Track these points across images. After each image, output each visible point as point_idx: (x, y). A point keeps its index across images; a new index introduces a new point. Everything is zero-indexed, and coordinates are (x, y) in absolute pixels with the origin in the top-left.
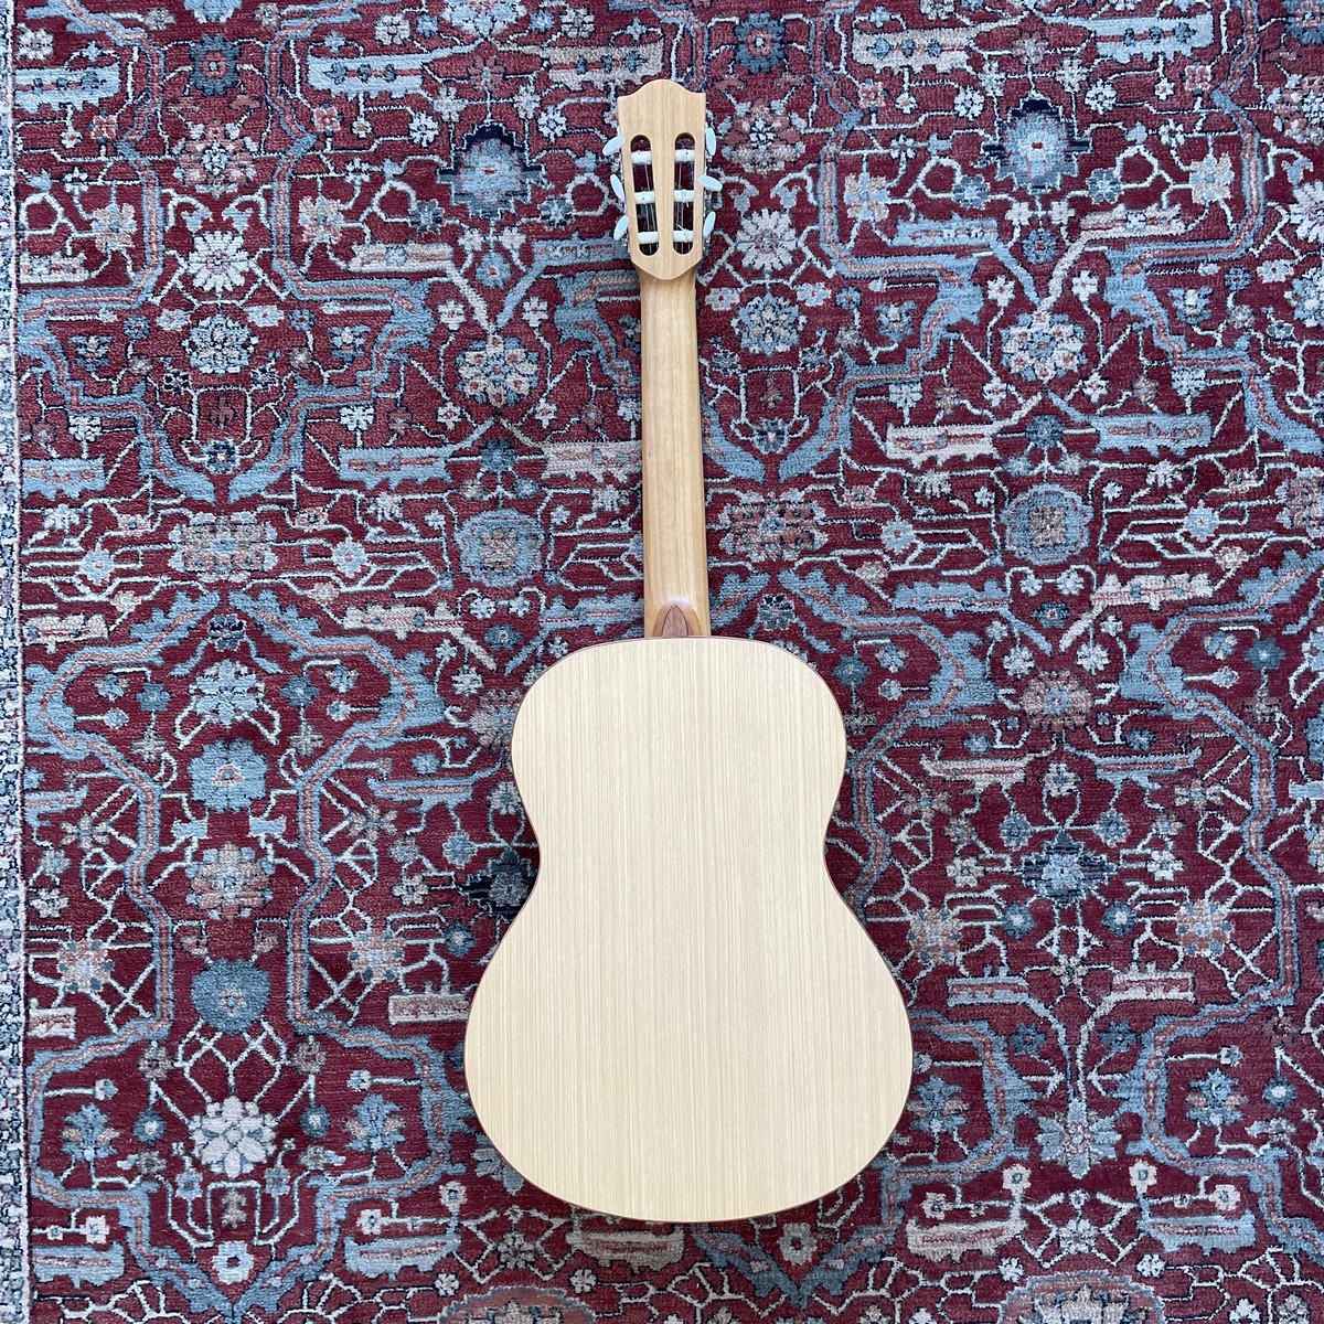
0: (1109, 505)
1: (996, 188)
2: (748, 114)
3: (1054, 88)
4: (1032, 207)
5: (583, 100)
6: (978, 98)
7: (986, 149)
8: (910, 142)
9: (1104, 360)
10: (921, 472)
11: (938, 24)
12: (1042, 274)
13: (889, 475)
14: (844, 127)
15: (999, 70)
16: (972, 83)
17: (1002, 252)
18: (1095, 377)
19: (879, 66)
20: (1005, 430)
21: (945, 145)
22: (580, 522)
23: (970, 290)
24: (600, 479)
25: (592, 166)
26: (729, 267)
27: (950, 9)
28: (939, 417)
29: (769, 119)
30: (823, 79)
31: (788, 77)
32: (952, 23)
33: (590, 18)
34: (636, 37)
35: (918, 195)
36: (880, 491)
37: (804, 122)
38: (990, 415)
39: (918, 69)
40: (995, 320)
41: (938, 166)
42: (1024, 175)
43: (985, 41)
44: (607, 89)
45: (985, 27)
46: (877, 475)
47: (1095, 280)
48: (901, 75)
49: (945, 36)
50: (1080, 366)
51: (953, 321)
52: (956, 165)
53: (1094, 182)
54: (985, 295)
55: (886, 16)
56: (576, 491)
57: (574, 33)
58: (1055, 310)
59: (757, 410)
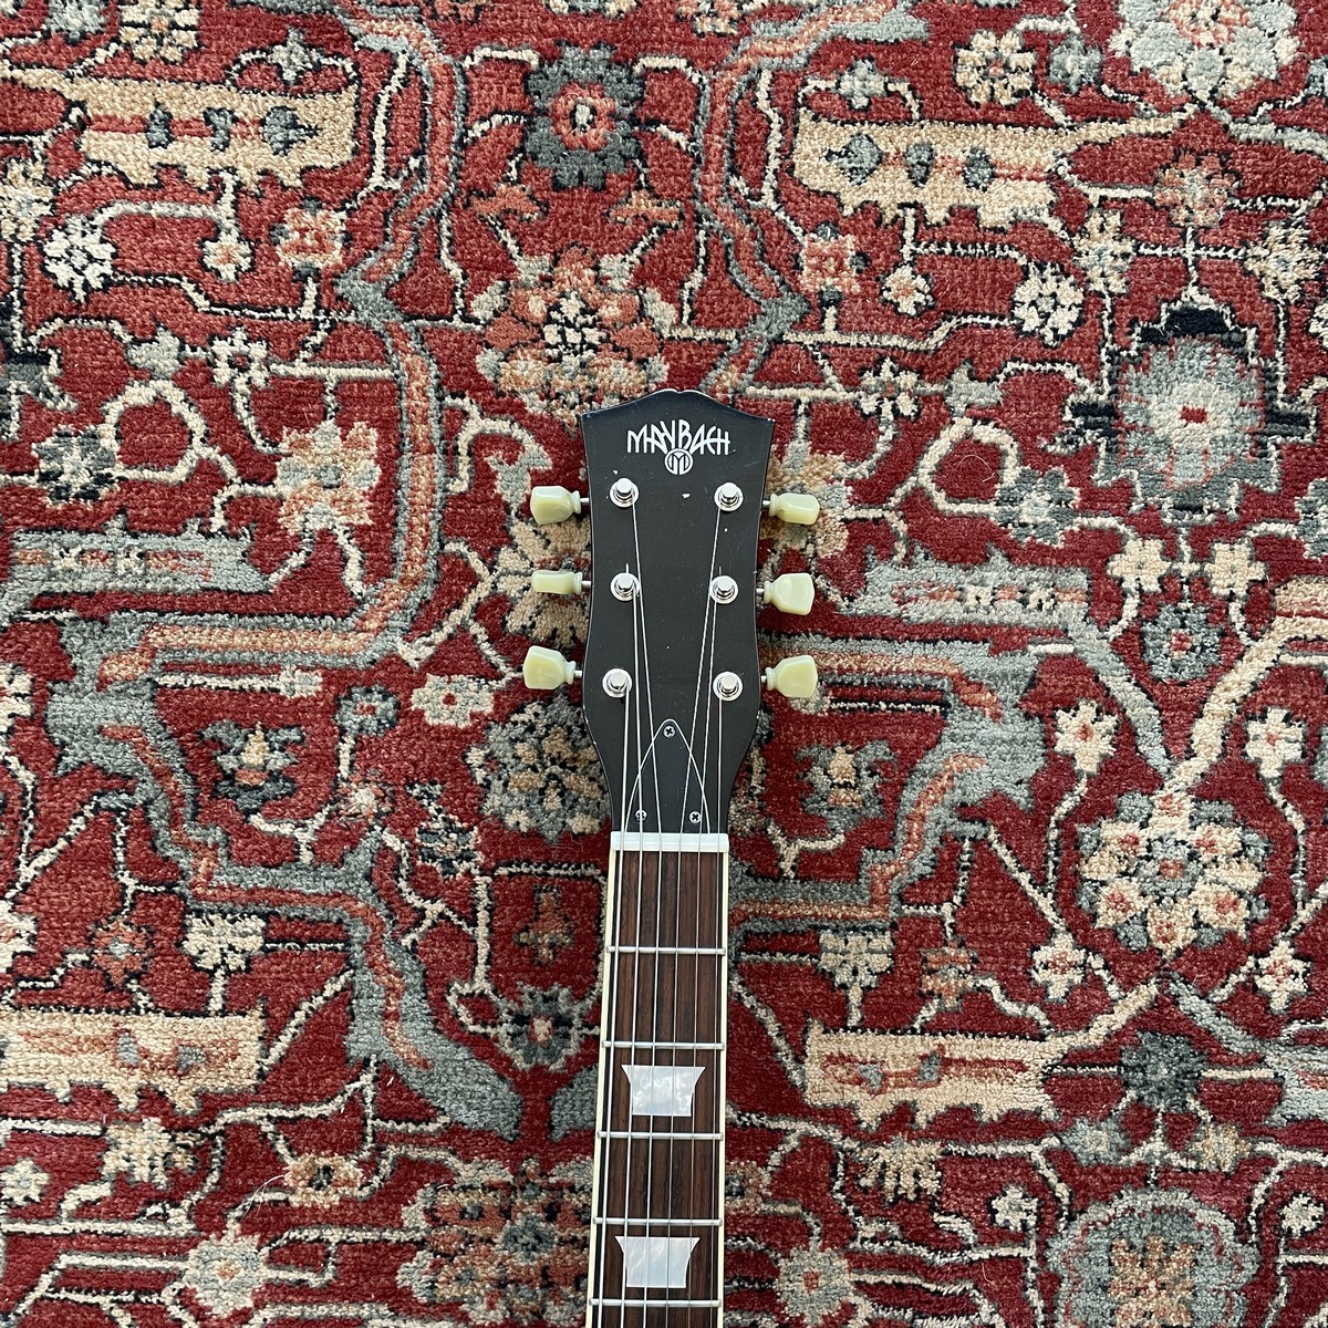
0: (1293, 1247)
1: (1093, 500)
2: (546, 281)
3: (1243, 286)
4: (1170, 553)
5: (158, 209)
6: (1070, 294)
7: (1078, 410)
8: (908, 379)
9: (1304, 915)
10: (878, 1138)
11: (990, 116)
12: (1181, 706)
13: (806, 1139)
14: (761, 330)
15: (1122, 234)
16: (1061, 260)
17: (1094, 647)
18: (1282, 951)
19: (851, 199)
20: (1074, 1058)
21: (987, 394)
22: (70, 1204)
23: (1016, 727)
24: (129, 1102)
25: (169, 364)
26: (476, 629)
27: (1024, 81)
28: (928, 1013)
29: (595, 296)
30: (722, 217)
31: (641, 202)
32: (1025, 116)
33: (190, 17)
34: (289, 75)
35: (916, 505)
36: (781, 1176)
37: (671, 311)
38: (1041, 1018)
39: (937, 214)
40: (1068, 804)
41: (966, 444)
42: (1160, 478)
43: (1096, 163)
44: (216, 187)
45: (1098, 131)
46: (777, 1137)
47: (1297, 732)
48: (898, 223)
49: (1007, 145)
50: (1251, 924)
51: (973, 798)
52: (1005, 441)
53: (1311, 510)
54: (1049, 742)
55: (876, 84)
56: (62, 1128)
57: (145, 50)
58: (1205, 791)
59: (513, 964)
